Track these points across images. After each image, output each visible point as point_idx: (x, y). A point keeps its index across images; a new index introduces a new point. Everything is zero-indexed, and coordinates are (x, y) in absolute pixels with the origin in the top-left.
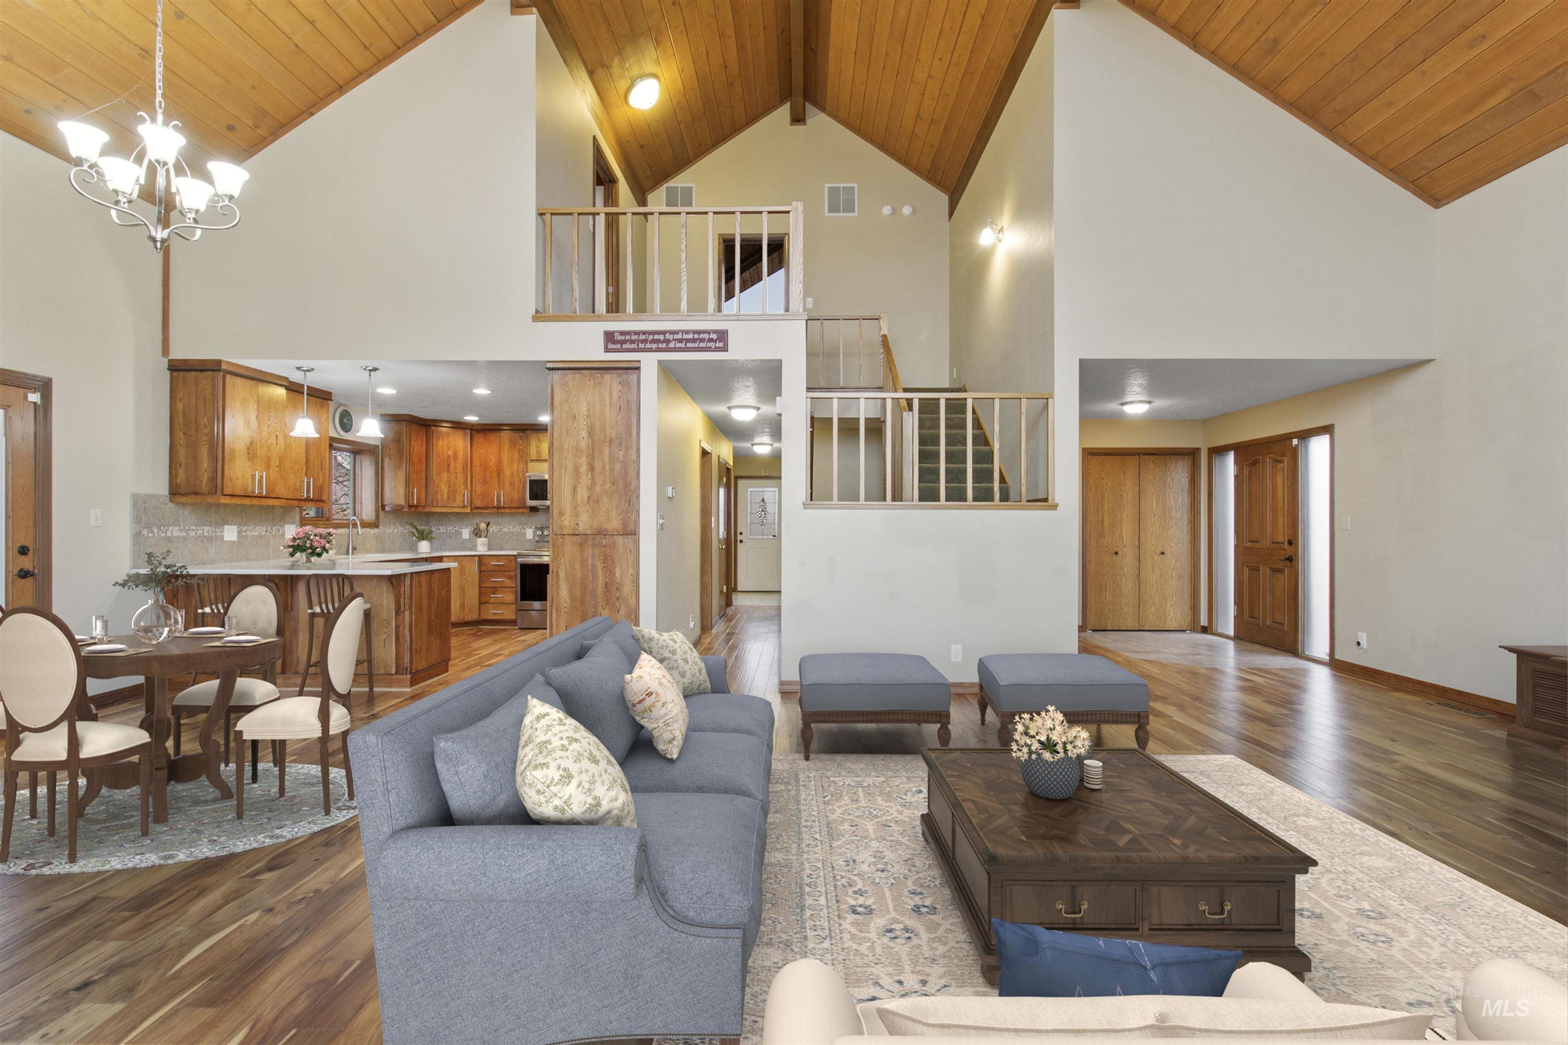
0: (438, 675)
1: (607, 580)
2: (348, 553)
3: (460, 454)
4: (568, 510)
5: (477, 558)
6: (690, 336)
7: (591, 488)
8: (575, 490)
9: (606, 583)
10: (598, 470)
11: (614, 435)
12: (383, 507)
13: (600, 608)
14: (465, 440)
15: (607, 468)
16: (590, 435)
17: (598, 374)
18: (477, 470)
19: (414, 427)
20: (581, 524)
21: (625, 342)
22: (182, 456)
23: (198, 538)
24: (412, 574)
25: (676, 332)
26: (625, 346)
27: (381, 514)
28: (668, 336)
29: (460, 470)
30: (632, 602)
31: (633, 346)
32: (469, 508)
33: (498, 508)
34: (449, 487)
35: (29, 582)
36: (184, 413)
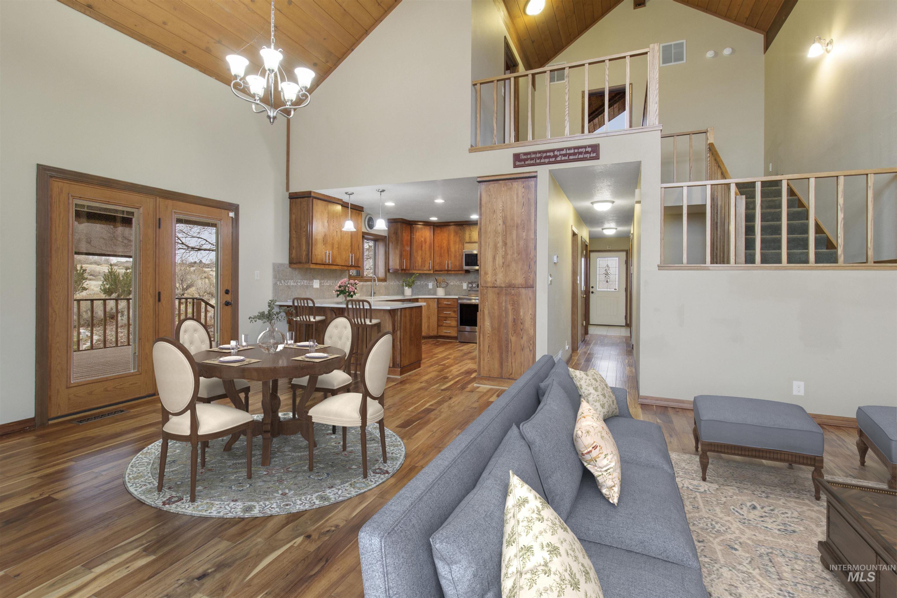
0: (415, 369)
1: (515, 317)
2: (371, 296)
3: (428, 240)
4: (490, 270)
5: (436, 300)
6: (572, 151)
7: (504, 257)
8: (494, 258)
9: (514, 319)
10: (509, 244)
11: (519, 222)
12: (389, 270)
13: (510, 335)
14: (430, 231)
15: (515, 244)
16: (504, 223)
17: (509, 183)
18: (437, 249)
19: (404, 226)
20: (498, 280)
21: (527, 160)
22: (294, 244)
23: (301, 286)
24: (401, 309)
25: (562, 149)
26: (527, 163)
27: (388, 274)
28: (556, 153)
29: (427, 249)
30: (531, 332)
31: (532, 162)
32: (432, 271)
33: (448, 271)
34: (422, 259)
35: (229, 308)
36: (295, 221)
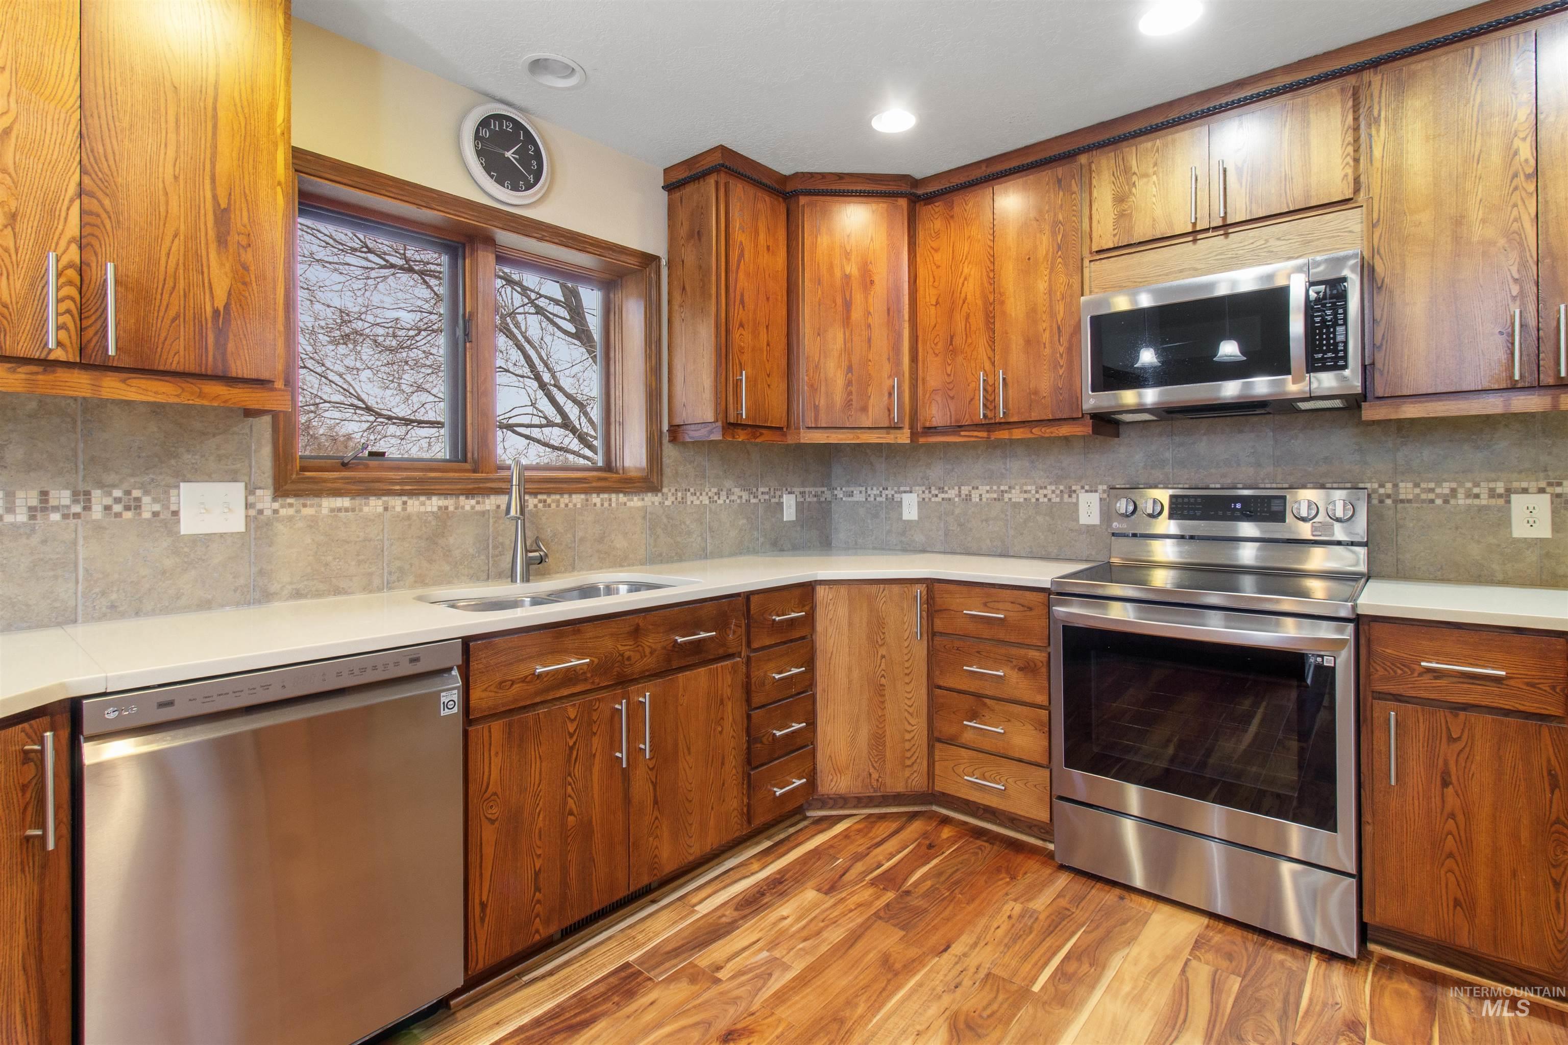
2: (513, 580)
3: (880, 266)
5: (919, 590)
14: (891, 224)
18: (929, 315)
19: (739, 193)
27: (670, 452)
29: (878, 319)
32: (907, 432)
33: (990, 426)
34: (850, 369)
